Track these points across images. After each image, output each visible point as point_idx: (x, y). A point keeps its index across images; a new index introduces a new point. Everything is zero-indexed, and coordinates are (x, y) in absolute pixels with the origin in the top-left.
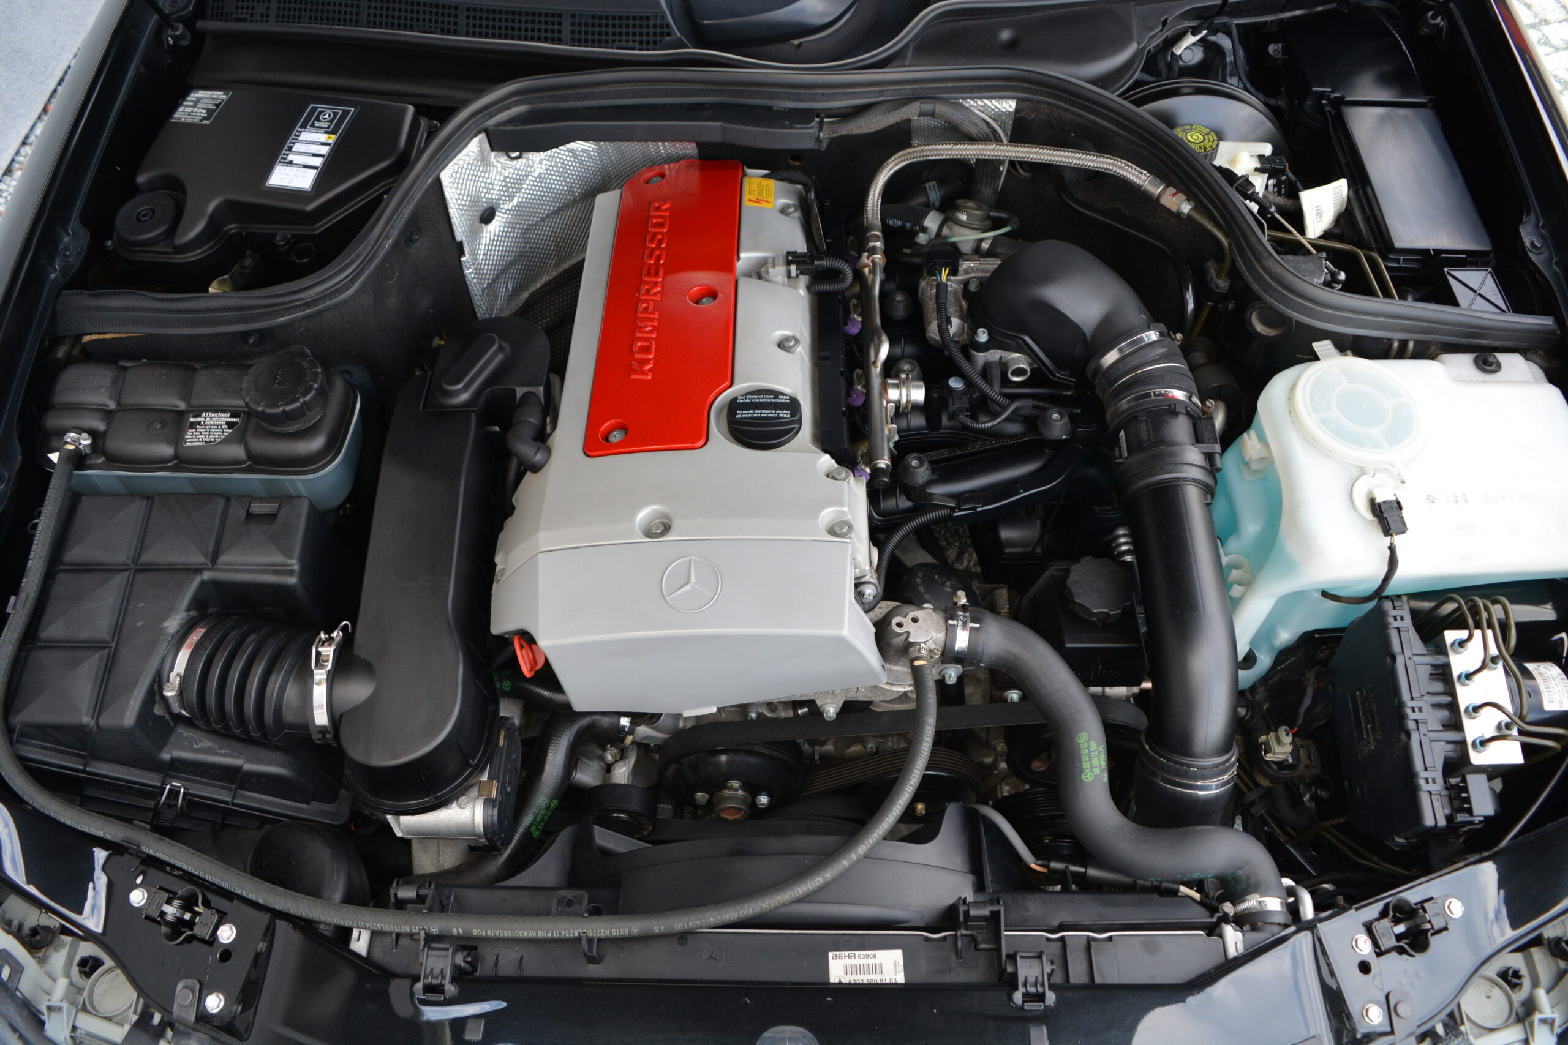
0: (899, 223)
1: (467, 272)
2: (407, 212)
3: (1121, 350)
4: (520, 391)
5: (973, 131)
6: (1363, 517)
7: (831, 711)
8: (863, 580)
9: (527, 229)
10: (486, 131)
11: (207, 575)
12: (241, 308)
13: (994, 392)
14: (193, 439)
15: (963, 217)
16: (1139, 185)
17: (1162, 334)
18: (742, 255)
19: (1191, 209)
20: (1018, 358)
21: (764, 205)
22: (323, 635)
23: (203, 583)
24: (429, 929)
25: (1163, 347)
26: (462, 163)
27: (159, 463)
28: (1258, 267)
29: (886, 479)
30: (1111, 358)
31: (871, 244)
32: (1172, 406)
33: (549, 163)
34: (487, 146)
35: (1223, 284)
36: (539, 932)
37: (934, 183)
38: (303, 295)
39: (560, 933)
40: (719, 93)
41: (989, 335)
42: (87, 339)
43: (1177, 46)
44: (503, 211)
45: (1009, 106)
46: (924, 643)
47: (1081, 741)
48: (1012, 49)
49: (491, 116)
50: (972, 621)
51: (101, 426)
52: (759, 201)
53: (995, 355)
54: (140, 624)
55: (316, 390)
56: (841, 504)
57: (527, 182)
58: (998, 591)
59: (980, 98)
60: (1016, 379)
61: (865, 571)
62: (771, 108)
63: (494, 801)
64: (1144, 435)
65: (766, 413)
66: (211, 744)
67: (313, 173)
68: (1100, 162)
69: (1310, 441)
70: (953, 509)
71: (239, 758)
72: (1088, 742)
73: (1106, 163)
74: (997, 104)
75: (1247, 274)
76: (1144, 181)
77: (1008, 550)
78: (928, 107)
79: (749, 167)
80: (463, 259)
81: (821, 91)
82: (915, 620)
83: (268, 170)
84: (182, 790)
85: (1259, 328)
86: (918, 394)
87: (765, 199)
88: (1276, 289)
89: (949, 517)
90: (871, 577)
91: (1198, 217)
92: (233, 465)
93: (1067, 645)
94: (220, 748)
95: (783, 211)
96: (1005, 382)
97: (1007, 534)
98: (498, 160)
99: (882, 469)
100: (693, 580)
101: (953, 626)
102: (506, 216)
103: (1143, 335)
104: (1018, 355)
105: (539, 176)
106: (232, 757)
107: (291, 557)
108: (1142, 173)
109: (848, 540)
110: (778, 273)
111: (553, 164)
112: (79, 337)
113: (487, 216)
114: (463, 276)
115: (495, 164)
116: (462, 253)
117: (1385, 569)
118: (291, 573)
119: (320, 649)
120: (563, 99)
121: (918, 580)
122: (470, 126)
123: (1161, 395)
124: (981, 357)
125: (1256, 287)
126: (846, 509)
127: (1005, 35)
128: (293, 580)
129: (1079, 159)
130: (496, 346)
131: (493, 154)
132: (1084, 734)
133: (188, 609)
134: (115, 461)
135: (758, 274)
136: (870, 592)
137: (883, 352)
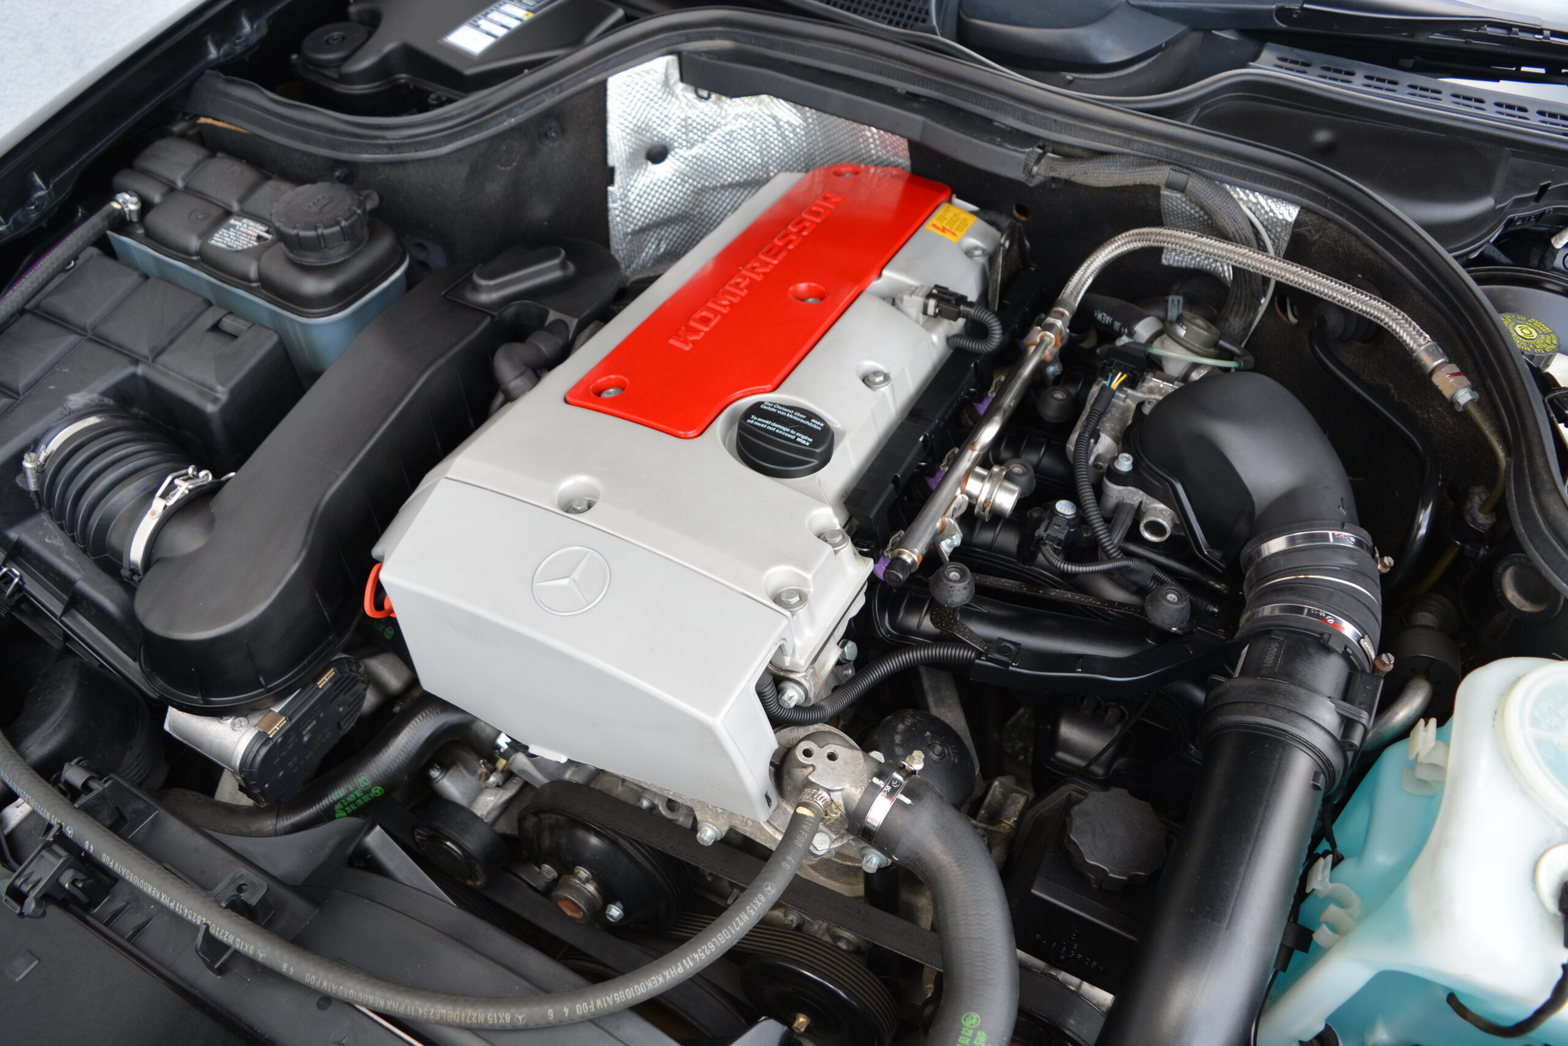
0: (1108, 319)
1: (611, 205)
2: (549, 100)
3: (1292, 541)
4: (553, 316)
5: (1230, 228)
6: (1541, 903)
7: (708, 834)
8: (792, 676)
9: (700, 189)
10: (679, 54)
11: (140, 370)
12: (333, 131)
13: (1113, 540)
14: (222, 239)
15: (1182, 332)
16: (1411, 349)
17: (1358, 543)
18: (885, 272)
19: (1472, 401)
20: (1161, 510)
21: (948, 236)
22: (190, 470)
23: (134, 376)
24: (66, 826)
25: (1352, 558)
26: (637, 77)
27: (183, 253)
28: (1533, 502)
29: (901, 576)
30: (1277, 545)
31: (1050, 320)
32: (1326, 636)
33: (745, 122)
34: (675, 74)
35: (1483, 520)
36: (163, 896)
37: (1181, 298)
38: (387, 134)
39: (183, 910)
40: (938, 86)
41: (1133, 464)
42: (203, 120)
43: (1558, 236)
44: (677, 156)
45: (1288, 213)
46: (829, 791)
47: (967, 1024)
48: (1325, 153)
49: (689, 39)
50: (905, 793)
51: (157, 199)
52: (944, 230)
53: (1133, 496)
54: (51, 387)
55: (342, 228)
56: (806, 567)
57: (714, 134)
58: (1014, 794)
59: (1253, 190)
60: (1147, 535)
61: (797, 664)
62: (991, 121)
63: (268, 739)
64: (1269, 660)
65: (784, 430)
66: (63, 544)
67: (490, 41)
68: (1371, 306)
69: (1507, 761)
70: (979, 655)
71: (78, 571)
72: (976, 1030)
73: (1379, 310)
74: (1273, 206)
75: (1516, 509)
76: (1420, 345)
77: (1061, 755)
78: (1180, 177)
79: (959, 197)
80: (610, 188)
81: (1054, 116)
82: (832, 757)
83: (454, 25)
84: (16, 580)
85: (1511, 594)
86: (1006, 500)
87: (953, 230)
88: (1546, 540)
89: (969, 663)
90: (805, 677)
91: (1477, 415)
92: (242, 280)
93: (1034, 891)
94: (68, 554)
95: (969, 253)
96: (1133, 535)
97: (1068, 731)
98: (684, 93)
99: (904, 562)
100: (576, 576)
101: (877, 787)
102: (678, 163)
103: (1330, 533)
104: (1162, 506)
105: (731, 133)
106: (73, 568)
107: (223, 385)
108: (1421, 335)
109: (788, 614)
110: (913, 304)
111: (750, 126)
112: (197, 116)
113: (657, 154)
114: (605, 210)
115: (680, 97)
116: (611, 182)
117: (1546, 996)
118: (215, 400)
119: (177, 482)
120: (771, 45)
121: (901, 727)
122: (659, 40)
123: (1318, 616)
124: (1116, 492)
125: (1520, 529)
126: (809, 577)
127: (1322, 136)
128: (210, 408)
129: (1345, 295)
130: (556, 261)
131: (681, 85)
132: (976, 1016)
133: (104, 394)
134: (153, 238)
135: (893, 300)
136: (793, 695)
137: (988, 433)
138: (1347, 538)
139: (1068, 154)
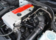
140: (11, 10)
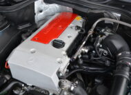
0: (98, 30)
3: (122, 53)
8: (61, 72)
13: (100, 55)
15: (107, 30)
18: (70, 24)
20: (106, 51)
25: (129, 55)
29: (74, 60)
30: (120, 54)
31: (91, 30)
41: (102, 46)
45: (120, 15)
46: (66, 86)
48: (124, 8)
52: (77, 19)
53: (102, 50)
57: (48, 9)
59: (115, 13)
65: (59, 43)
74: (118, 14)
78: (106, 11)
81: (90, 5)
82: (66, 82)
86: (87, 51)
95: (80, 22)
96: (103, 55)
98: (44, 4)
99: (74, 58)
101: (72, 85)
109: (60, 64)
113: (41, 11)
116: (35, 15)
124: (100, 50)
126: (62, 60)
127: (123, 6)
130: (29, 24)
135: (71, 28)
136: (61, 75)
137: (84, 43)
138: (129, 53)
139: (92, 9)
140: (28, 37)
